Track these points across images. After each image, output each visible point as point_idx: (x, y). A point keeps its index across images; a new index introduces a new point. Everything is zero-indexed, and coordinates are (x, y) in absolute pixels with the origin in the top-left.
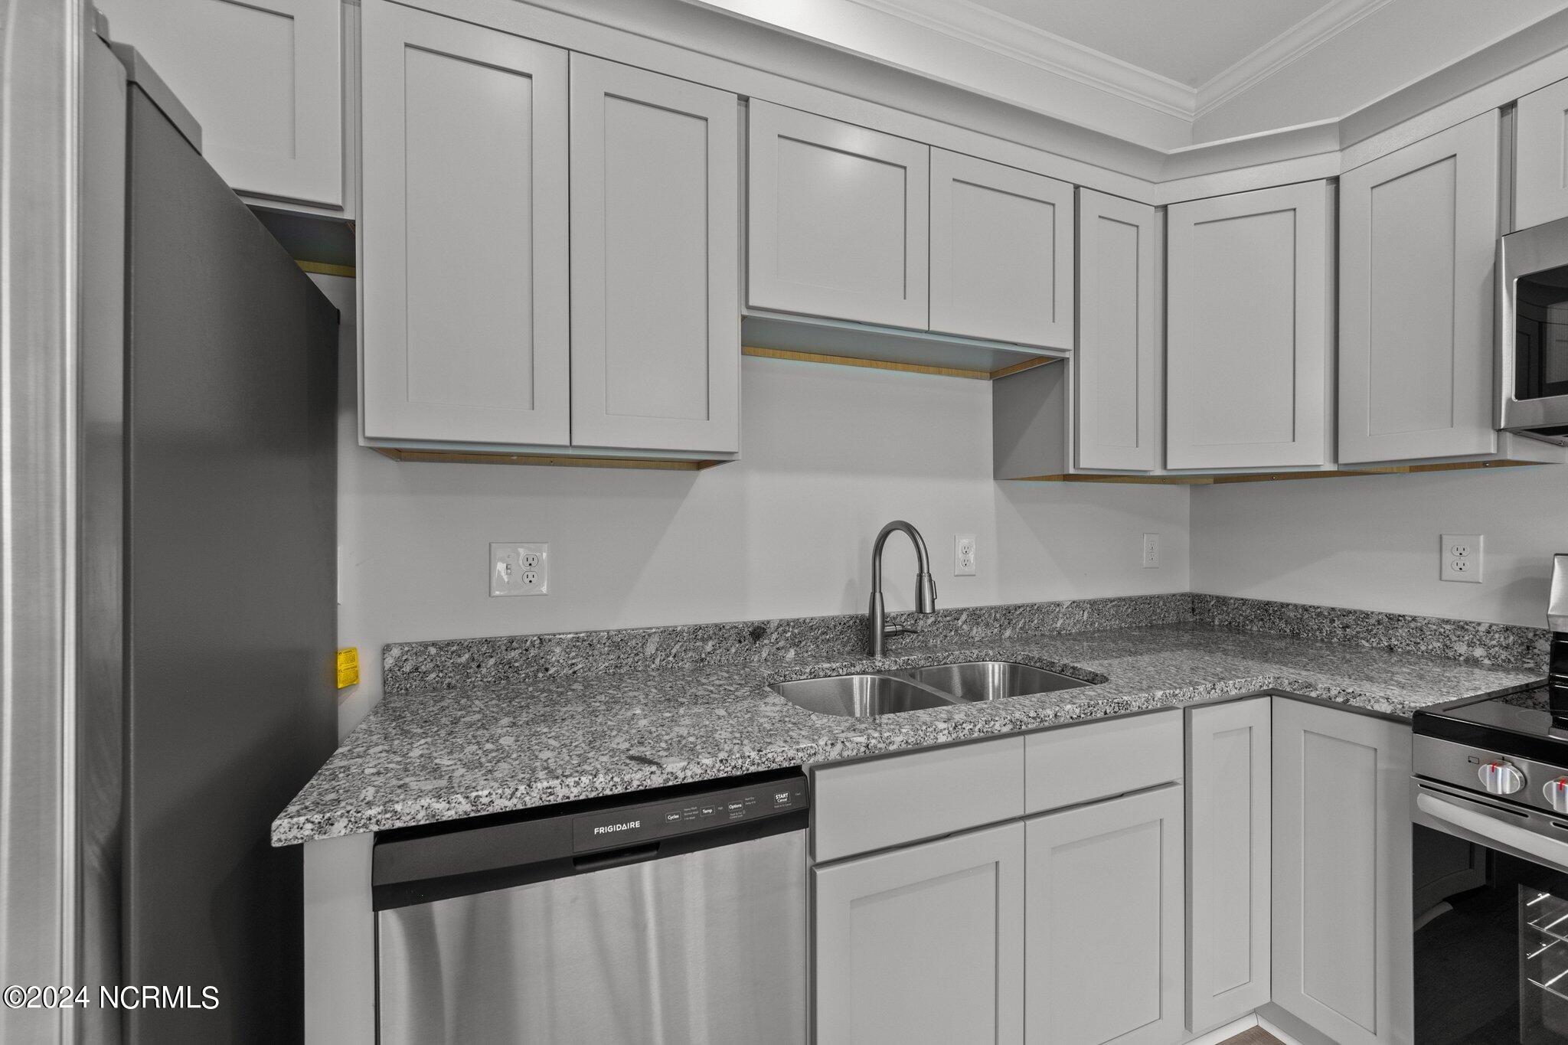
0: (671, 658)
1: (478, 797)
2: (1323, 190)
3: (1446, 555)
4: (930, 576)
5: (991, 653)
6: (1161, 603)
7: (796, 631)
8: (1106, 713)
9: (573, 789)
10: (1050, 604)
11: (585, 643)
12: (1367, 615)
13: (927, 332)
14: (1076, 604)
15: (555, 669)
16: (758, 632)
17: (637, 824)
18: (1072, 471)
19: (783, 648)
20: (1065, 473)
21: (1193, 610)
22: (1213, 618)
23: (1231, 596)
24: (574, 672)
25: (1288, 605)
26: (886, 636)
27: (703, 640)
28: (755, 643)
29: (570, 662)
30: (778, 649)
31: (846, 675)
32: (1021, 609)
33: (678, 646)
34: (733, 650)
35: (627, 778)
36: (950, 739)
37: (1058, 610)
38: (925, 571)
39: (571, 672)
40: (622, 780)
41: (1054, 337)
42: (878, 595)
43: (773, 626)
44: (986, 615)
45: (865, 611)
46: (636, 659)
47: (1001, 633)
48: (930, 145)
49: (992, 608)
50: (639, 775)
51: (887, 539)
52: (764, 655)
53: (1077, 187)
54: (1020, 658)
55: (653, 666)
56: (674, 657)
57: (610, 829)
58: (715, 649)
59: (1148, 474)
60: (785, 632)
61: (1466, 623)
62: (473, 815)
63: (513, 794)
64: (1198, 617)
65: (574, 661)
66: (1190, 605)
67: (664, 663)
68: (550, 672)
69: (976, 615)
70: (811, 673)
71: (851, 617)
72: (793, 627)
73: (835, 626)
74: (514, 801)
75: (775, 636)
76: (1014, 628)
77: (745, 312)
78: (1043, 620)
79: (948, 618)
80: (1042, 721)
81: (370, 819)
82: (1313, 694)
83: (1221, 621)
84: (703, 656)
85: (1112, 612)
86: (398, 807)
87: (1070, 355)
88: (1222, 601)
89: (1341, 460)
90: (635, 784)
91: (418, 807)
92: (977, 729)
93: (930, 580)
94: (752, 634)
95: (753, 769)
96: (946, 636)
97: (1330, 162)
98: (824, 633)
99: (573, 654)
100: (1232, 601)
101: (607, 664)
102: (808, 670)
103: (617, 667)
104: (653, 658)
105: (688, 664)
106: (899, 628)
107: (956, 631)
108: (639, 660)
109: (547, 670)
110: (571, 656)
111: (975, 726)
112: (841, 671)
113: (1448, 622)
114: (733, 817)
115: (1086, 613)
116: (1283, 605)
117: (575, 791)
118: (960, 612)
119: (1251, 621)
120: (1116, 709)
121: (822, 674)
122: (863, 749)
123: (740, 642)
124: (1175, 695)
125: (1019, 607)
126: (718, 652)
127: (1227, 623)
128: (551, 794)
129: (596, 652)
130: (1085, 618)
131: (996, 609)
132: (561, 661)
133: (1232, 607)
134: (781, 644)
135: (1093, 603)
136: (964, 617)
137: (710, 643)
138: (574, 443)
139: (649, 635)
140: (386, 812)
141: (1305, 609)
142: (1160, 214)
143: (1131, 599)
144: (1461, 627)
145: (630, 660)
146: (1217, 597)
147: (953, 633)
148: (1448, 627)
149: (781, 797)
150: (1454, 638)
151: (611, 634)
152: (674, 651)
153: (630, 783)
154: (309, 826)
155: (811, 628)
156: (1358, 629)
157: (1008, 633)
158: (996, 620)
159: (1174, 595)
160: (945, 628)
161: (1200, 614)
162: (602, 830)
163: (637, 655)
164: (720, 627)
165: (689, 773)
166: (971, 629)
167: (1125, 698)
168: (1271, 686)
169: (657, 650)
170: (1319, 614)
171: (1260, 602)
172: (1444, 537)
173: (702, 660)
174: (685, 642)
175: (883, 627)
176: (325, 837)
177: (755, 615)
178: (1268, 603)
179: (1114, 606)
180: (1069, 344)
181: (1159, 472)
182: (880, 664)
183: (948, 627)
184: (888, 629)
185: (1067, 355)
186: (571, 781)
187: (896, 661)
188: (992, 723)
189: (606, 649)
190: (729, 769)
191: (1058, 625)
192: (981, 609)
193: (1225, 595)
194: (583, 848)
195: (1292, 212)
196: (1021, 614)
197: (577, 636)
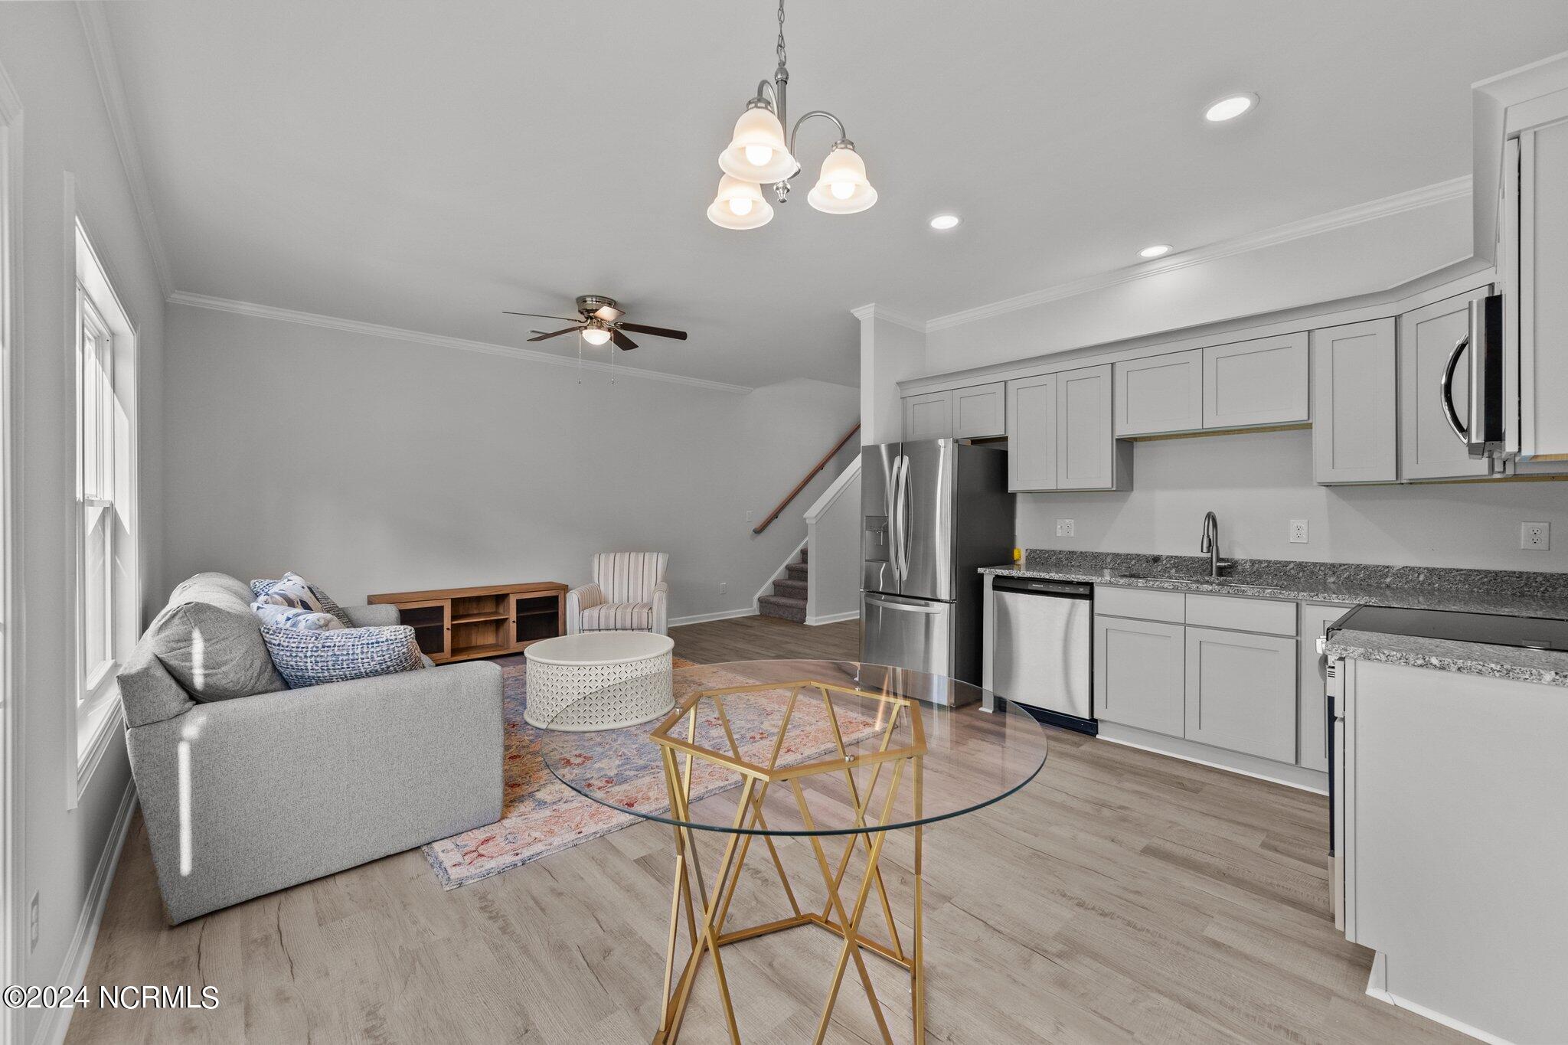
7: (1176, 561)
11: (1085, 555)
13: (1203, 429)
15: (1074, 563)
19: (1169, 568)
27: (1130, 559)
28: (1156, 563)
30: (1166, 566)
32: (1346, 567)
33: (1119, 561)
34: (1144, 565)
37: (1387, 570)
39: (1079, 564)
43: (1164, 557)
44: (1311, 567)
47: (1325, 579)
49: (1317, 563)
52: (1160, 567)
57: (1036, 586)
60: (1169, 560)
65: (1080, 561)
69: (1301, 566)
72: (1174, 559)
73: (1198, 561)
75: (1165, 561)
76: (1338, 577)
78: (1370, 576)
79: (1278, 565)
80: (1189, 588)
84: (1130, 566)
94: (1154, 559)
96: (1276, 575)
98: (1192, 564)
99: (1080, 558)
101: (1092, 564)
103: (1096, 565)
104: (1109, 564)
105: (1124, 568)
107: (1285, 573)
114: (1066, 590)
118: (1289, 563)
123: (1148, 561)
125: (1344, 565)
126: (1137, 564)
129: (1088, 559)
131: (1321, 564)
136: (1292, 566)
137: (1134, 561)
139: (1108, 555)
145: (1100, 563)
147: (1282, 574)
155: (1185, 561)
158: (1321, 570)
163: (1103, 562)
164: (1138, 555)
166: (1298, 573)
169: (1111, 561)
174: (1122, 559)
175: (1217, 563)
183: (1278, 570)
185: (1311, 422)
189: (1092, 558)
191: (1388, 580)
192: (1306, 563)
197: (1081, 552)
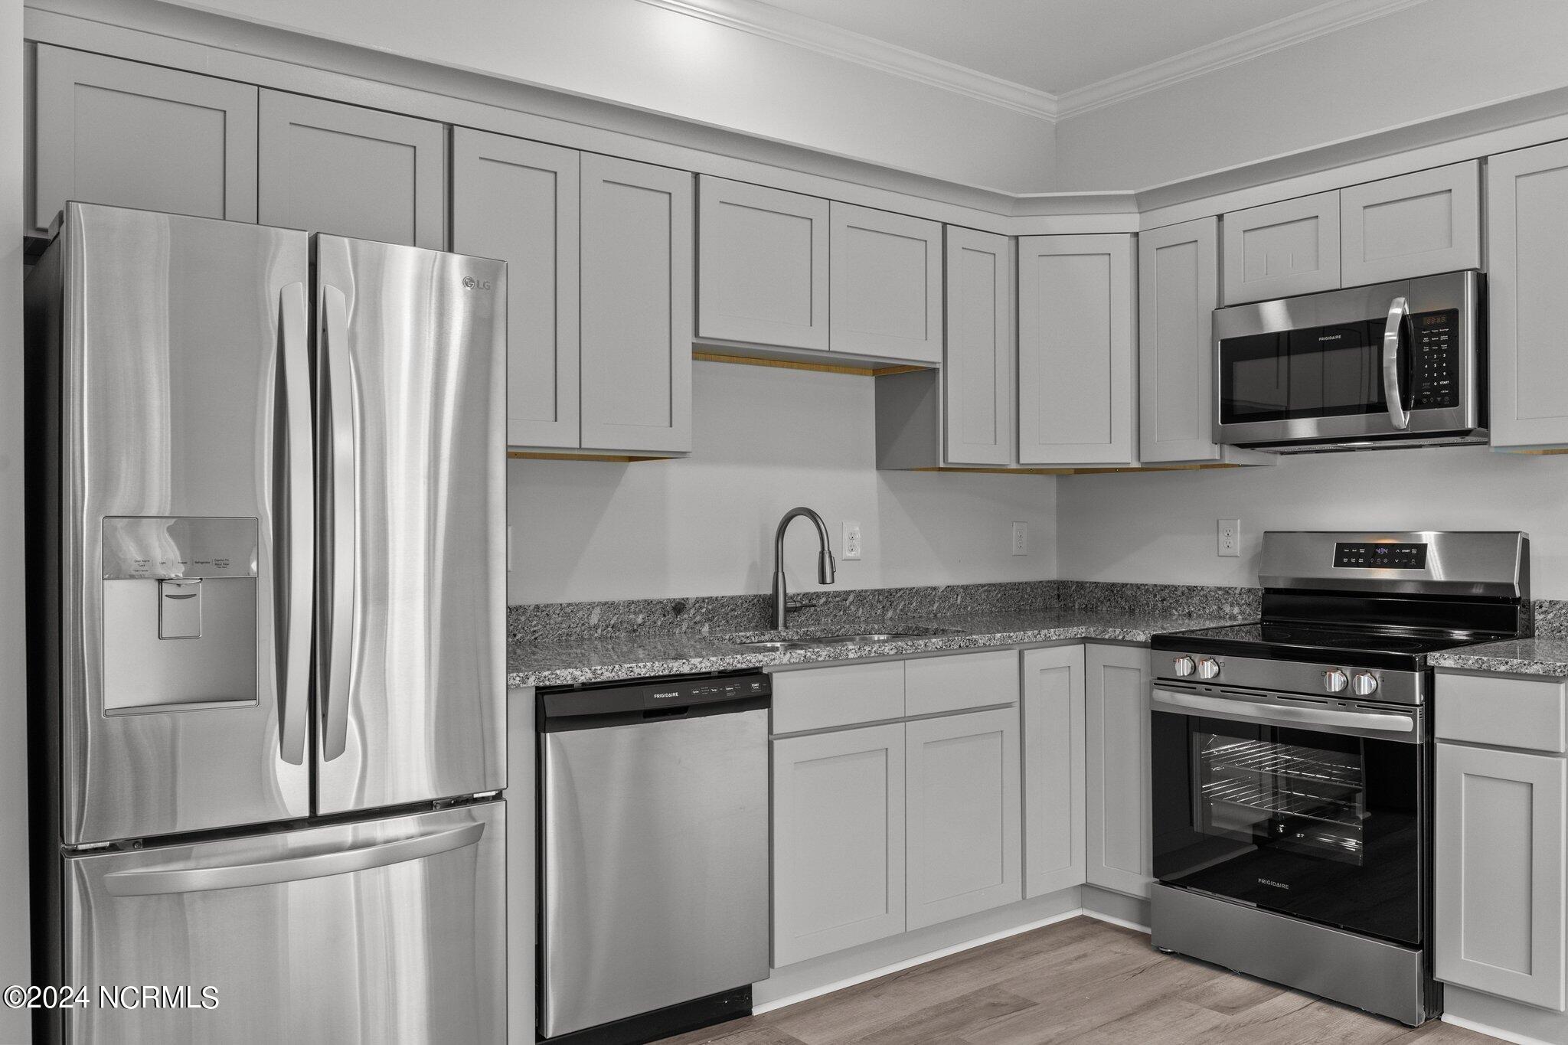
0: (610, 629)
1: (596, 669)
2: (1127, 241)
3: (1221, 535)
4: (830, 553)
5: (876, 627)
6: (1029, 589)
7: (710, 607)
8: (960, 646)
9: (643, 669)
10: (926, 589)
11: (544, 613)
12: (1176, 588)
13: (829, 351)
14: (950, 589)
15: (521, 635)
16: (679, 607)
17: (676, 694)
18: (942, 465)
19: (699, 622)
20: (937, 466)
21: (1059, 596)
22: (1074, 602)
23: (1087, 580)
24: (536, 639)
25: (1127, 584)
26: (787, 610)
27: (635, 613)
28: (677, 617)
29: (532, 630)
30: (695, 623)
31: (758, 642)
32: (902, 592)
33: (615, 619)
34: (659, 623)
35: (670, 665)
36: (856, 656)
37: (934, 593)
38: (826, 549)
39: (533, 638)
40: (668, 666)
41: (927, 353)
42: (780, 574)
43: (691, 602)
44: (871, 597)
45: (769, 591)
46: (583, 628)
47: (883, 615)
48: (830, 200)
49: (876, 591)
50: (676, 664)
51: (791, 522)
52: (684, 628)
53: (945, 225)
54: (901, 629)
55: (596, 635)
56: (612, 627)
57: (662, 696)
58: (644, 622)
59: (1005, 468)
60: (701, 608)
61: (1230, 588)
62: (593, 680)
63: (613, 669)
64: (1062, 603)
65: (535, 629)
66: (1056, 592)
67: (604, 633)
68: (517, 638)
69: (861, 596)
70: (730, 640)
71: (755, 596)
72: (708, 603)
73: (742, 603)
74: (613, 674)
75: (692, 611)
76: (895, 610)
77: (695, 341)
78: (921, 603)
79: (838, 599)
80: (916, 649)
81: (545, 678)
82: (1107, 637)
83: (1080, 604)
84: (635, 627)
85: (983, 596)
86: (558, 672)
87: (940, 367)
88: (1081, 585)
89: (1143, 459)
90: (675, 669)
91: (567, 673)
92: (873, 651)
93: (830, 556)
94: (674, 609)
95: (739, 666)
96: (836, 616)
97: (1131, 221)
98: (733, 610)
99: (535, 622)
100: (1088, 585)
101: (560, 632)
102: (727, 637)
103: (568, 634)
104: (596, 627)
105: (624, 634)
106: (798, 604)
107: (845, 611)
108: (585, 629)
109: (515, 635)
110: (533, 624)
111: (872, 648)
112: (753, 639)
113: (1219, 589)
114: (728, 694)
115: (959, 597)
116: (1124, 585)
117: (644, 671)
118: (848, 593)
119: (1102, 602)
120: (968, 644)
121: (738, 641)
122: (802, 658)
123: (664, 616)
124: (1010, 637)
125: (900, 590)
126: (647, 624)
127: (1084, 606)
128: (632, 671)
129: (552, 622)
130: (959, 601)
131: (880, 592)
132: (526, 628)
133: (1088, 590)
134: (698, 618)
135: (965, 588)
136: (851, 598)
137: (641, 616)
138: (583, 446)
139: (593, 608)
140: (552, 674)
141: (1138, 587)
142: (1013, 242)
143: (1001, 585)
144: (1227, 591)
145: (578, 629)
146: (1077, 582)
147: (842, 613)
148: (1220, 593)
149: (755, 686)
150: (1224, 601)
151: (563, 606)
152: (612, 622)
153: (672, 669)
154: (518, 678)
155: (723, 606)
156: (1171, 601)
157: (890, 614)
158: (879, 601)
159: (1041, 582)
160: (835, 608)
161: (1065, 599)
162: (658, 696)
163: (583, 625)
164: (649, 603)
165: (703, 665)
166: (858, 610)
167: (974, 637)
168: (1083, 635)
169: (599, 621)
170: (1147, 591)
171: (1108, 584)
172: (1220, 521)
173: (634, 631)
174: (621, 614)
175: (785, 603)
176: (525, 686)
177: (675, 592)
178: (1113, 585)
179: (985, 591)
180: (939, 358)
181: (1014, 466)
182: (785, 634)
183: (837, 607)
184: (791, 605)
185: (937, 366)
186: (641, 665)
187: (797, 632)
188: (883, 647)
189: (560, 619)
190: (725, 665)
191: (935, 608)
192: (866, 591)
193: (1082, 580)
194: (649, 706)
195: (1108, 257)
196: (901, 596)
197: (537, 607)
